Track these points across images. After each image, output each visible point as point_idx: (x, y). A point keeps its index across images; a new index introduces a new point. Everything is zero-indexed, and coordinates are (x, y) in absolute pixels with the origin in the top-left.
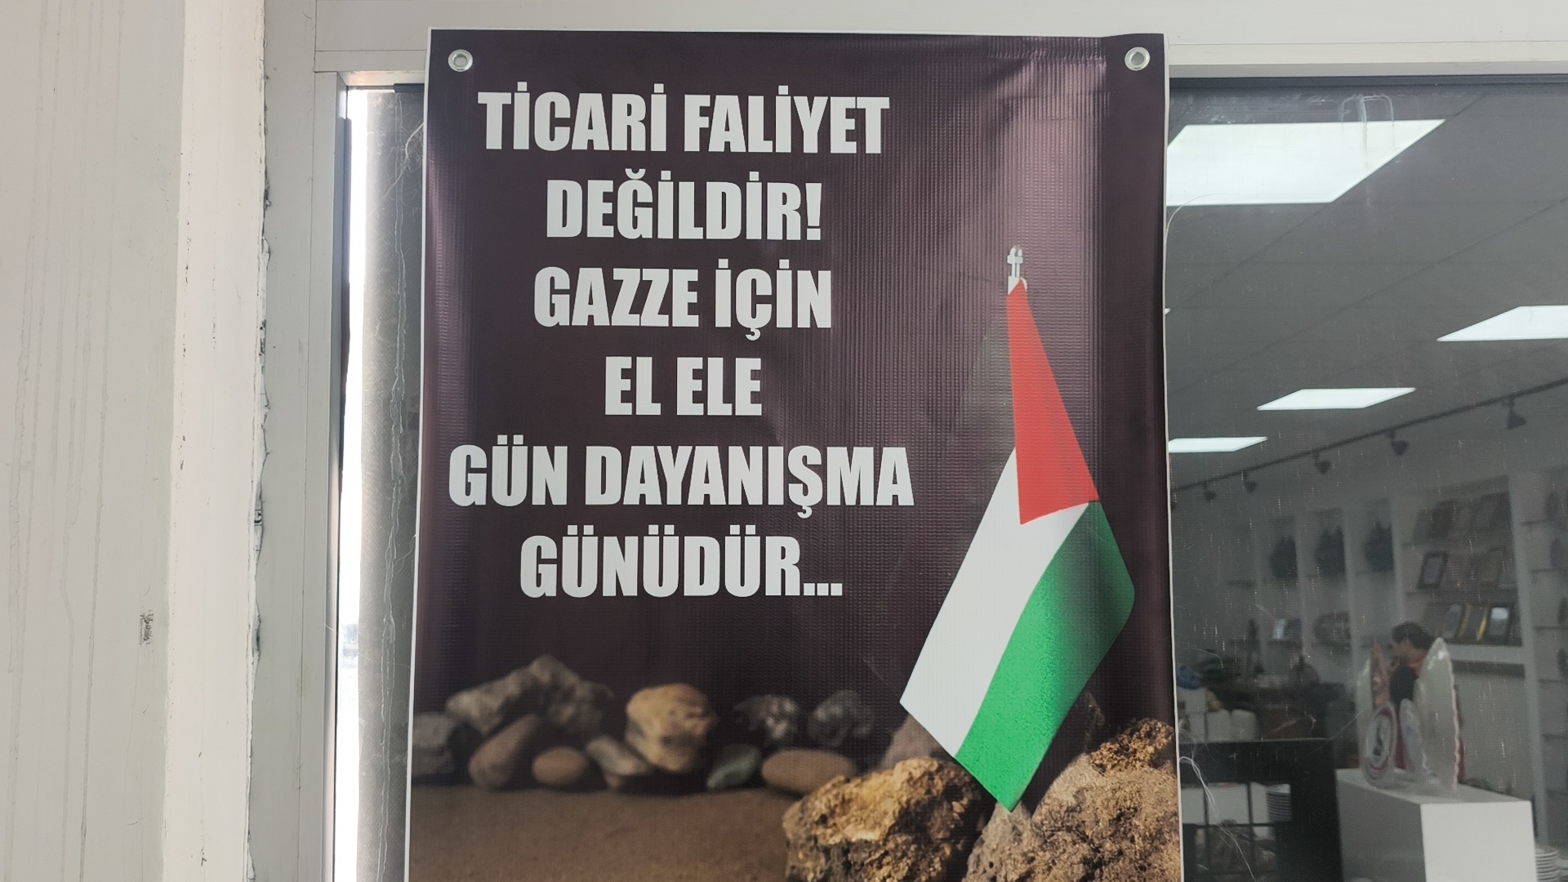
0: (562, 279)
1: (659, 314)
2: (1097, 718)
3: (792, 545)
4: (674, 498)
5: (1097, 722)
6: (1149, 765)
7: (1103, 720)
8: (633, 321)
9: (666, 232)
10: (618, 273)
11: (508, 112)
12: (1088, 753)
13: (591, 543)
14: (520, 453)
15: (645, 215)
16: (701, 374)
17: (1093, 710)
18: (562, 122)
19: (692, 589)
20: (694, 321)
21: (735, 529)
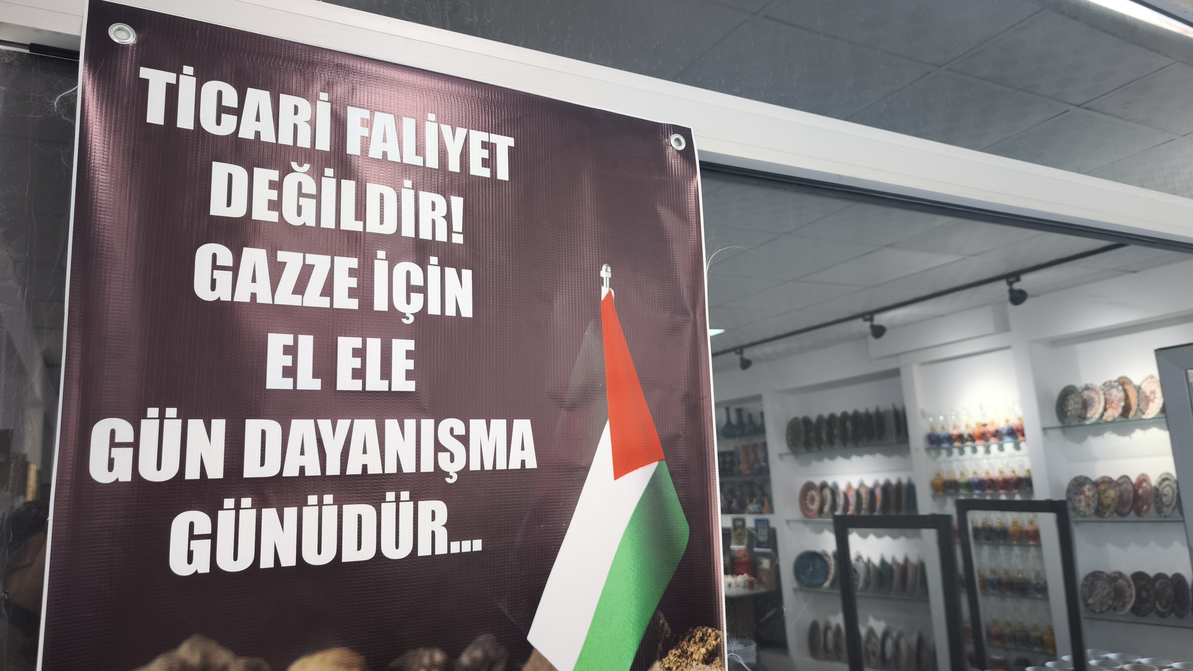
0: (225, 256)
1: (321, 295)
2: (666, 631)
3: (441, 508)
4: (333, 469)
5: (666, 633)
6: (703, 663)
7: (669, 632)
8: (296, 301)
9: (328, 222)
10: (282, 256)
11: (172, 92)
12: (661, 660)
13: (248, 517)
14: (173, 427)
15: (309, 205)
16: (360, 353)
17: (663, 625)
18: (229, 111)
19: (350, 555)
20: (353, 304)
21: (390, 496)
